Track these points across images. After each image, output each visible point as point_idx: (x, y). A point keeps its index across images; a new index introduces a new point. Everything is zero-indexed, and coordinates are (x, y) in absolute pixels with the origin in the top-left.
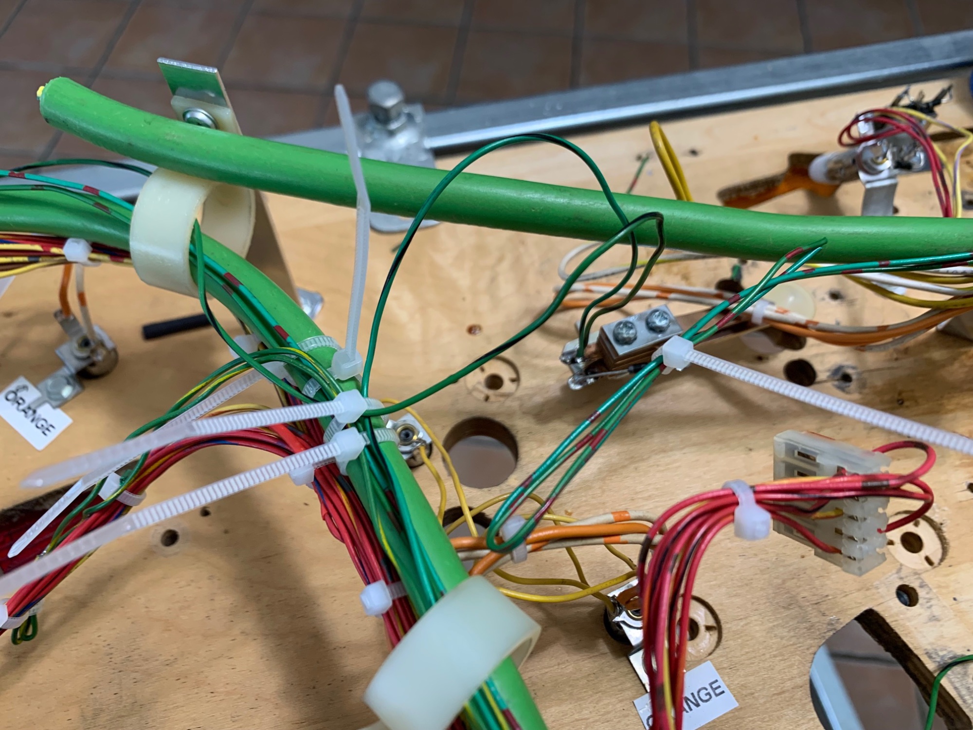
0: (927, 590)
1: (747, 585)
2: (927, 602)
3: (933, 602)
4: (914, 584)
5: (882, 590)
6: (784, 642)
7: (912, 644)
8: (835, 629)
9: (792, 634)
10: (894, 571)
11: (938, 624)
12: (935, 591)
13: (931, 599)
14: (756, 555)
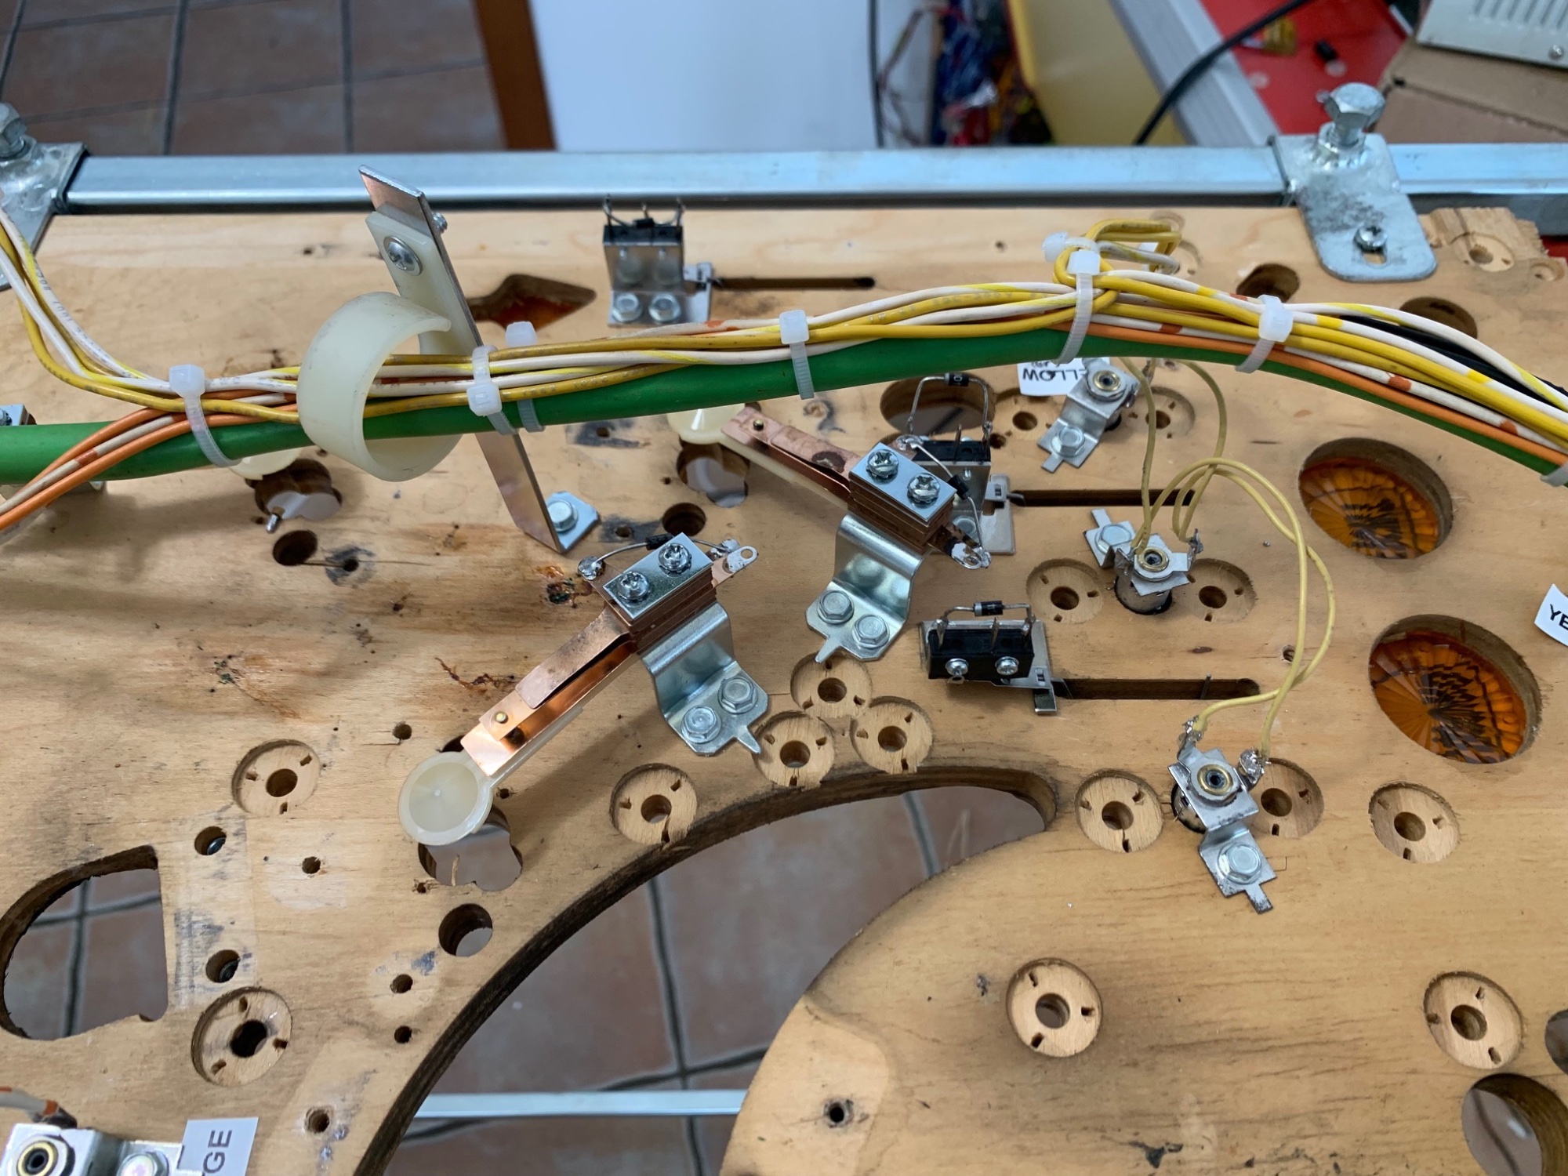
0: (240, 839)
1: (22, 783)
2: (228, 854)
3: (235, 856)
4: (229, 829)
5: (187, 827)
6: (14, 860)
7: (168, 898)
8: (87, 859)
9: (30, 853)
10: (217, 809)
11: (221, 883)
12: (248, 843)
13: (236, 851)
14: (62, 751)
